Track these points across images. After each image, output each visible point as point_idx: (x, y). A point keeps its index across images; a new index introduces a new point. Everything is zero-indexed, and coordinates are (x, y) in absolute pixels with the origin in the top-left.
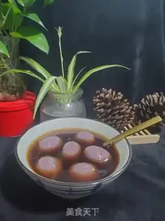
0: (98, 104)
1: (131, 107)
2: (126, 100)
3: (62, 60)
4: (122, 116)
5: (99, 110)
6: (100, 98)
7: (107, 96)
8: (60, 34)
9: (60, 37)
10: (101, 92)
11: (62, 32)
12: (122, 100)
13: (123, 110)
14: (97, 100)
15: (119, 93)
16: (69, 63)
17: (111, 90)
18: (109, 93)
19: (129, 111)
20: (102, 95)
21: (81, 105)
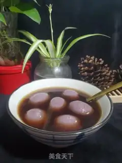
0: (83, 69)
1: (111, 71)
2: (106, 65)
3: (52, 31)
4: (103, 78)
5: (83, 74)
6: (84, 64)
7: (90, 61)
8: (50, 10)
9: (50, 12)
10: (85, 59)
11: (52, 8)
12: (103, 65)
13: (104, 74)
14: (82, 65)
15: (101, 59)
17: (93, 57)
18: (92, 60)
19: (109, 74)
20: (86, 61)
21: (67, 68)
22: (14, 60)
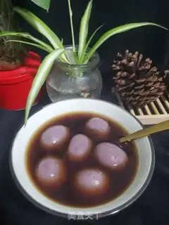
0: (119, 73)
1: (161, 79)
10: (124, 57)
16: (83, 14)
17: (137, 53)
22: (15, 61)
